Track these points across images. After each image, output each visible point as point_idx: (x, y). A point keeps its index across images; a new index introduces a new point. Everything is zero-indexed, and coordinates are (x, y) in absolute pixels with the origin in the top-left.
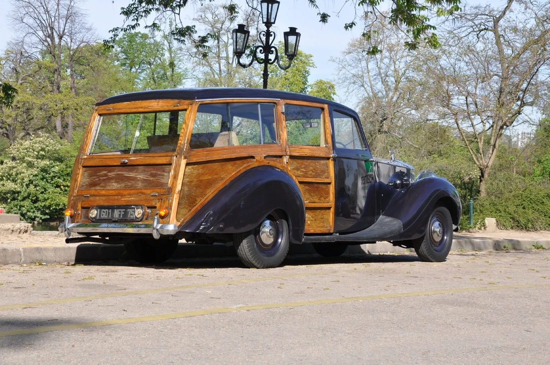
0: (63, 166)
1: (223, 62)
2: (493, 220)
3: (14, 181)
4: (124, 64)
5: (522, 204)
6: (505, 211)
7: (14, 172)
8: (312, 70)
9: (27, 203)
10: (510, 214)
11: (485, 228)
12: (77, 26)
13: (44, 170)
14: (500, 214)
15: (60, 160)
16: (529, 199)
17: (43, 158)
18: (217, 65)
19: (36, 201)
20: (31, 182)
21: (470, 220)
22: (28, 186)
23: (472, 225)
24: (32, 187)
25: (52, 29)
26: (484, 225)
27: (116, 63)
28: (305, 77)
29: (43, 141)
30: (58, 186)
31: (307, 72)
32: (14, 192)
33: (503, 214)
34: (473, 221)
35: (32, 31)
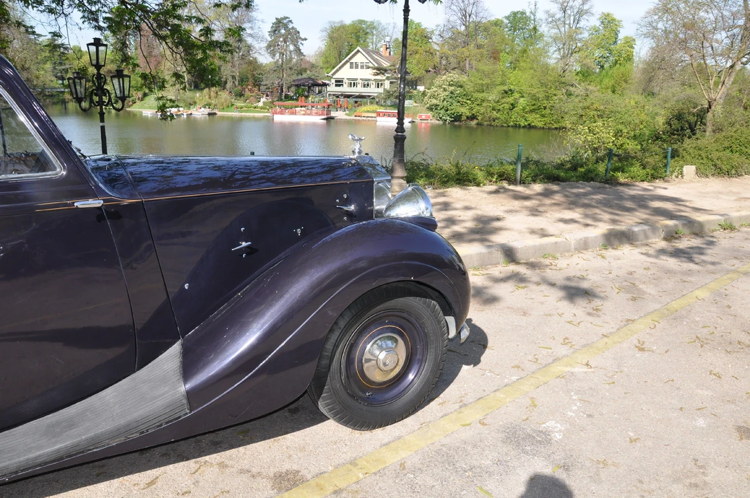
0: (462, 90)
1: (567, 26)
2: (693, 168)
3: (436, 99)
4: (510, 30)
5: (731, 147)
6: (707, 158)
7: (436, 94)
8: (621, 30)
9: (442, 111)
10: (713, 161)
11: (682, 176)
12: (480, 10)
13: (452, 93)
14: (702, 161)
15: (461, 87)
16: (738, 141)
17: (452, 85)
18: (563, 29)
19: (447, 110)
20: (444, 99)
21: (666, 168)
22: (443, 101)
23: (668, 173)
24: (445, 102)
25: (466, 11)
26: (681, 173)
27: (506, 29)
28: (617, 34)
29: (454, 76)
30: (459, 102)
31: (619, 31)
32: (436, 105)
33: (705, 161)
34: (669, 169)
35: (454, 13)
